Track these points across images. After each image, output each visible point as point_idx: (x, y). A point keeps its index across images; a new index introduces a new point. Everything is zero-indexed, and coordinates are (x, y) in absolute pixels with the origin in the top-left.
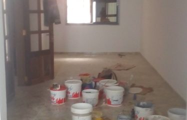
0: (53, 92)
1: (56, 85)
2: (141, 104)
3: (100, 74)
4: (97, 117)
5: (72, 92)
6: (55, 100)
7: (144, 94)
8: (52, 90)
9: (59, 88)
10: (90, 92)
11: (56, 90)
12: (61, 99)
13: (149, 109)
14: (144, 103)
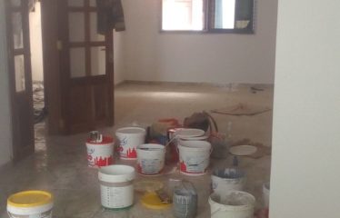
0: (90, 146)
1: (96, 134)
2: (227, 171)
3: (186, 119)
4: (149, 191)
5: (126, 148)
6: (93, 160)
7: (258, 158)
8: (89, 142)
9: (101, 141)
10: (147, 149)
11: (96, 143)
12: (103, 158)
13: (233, 181)
14: (233, 170)
